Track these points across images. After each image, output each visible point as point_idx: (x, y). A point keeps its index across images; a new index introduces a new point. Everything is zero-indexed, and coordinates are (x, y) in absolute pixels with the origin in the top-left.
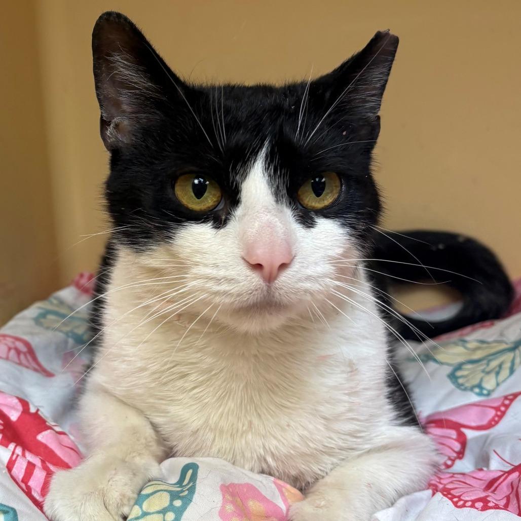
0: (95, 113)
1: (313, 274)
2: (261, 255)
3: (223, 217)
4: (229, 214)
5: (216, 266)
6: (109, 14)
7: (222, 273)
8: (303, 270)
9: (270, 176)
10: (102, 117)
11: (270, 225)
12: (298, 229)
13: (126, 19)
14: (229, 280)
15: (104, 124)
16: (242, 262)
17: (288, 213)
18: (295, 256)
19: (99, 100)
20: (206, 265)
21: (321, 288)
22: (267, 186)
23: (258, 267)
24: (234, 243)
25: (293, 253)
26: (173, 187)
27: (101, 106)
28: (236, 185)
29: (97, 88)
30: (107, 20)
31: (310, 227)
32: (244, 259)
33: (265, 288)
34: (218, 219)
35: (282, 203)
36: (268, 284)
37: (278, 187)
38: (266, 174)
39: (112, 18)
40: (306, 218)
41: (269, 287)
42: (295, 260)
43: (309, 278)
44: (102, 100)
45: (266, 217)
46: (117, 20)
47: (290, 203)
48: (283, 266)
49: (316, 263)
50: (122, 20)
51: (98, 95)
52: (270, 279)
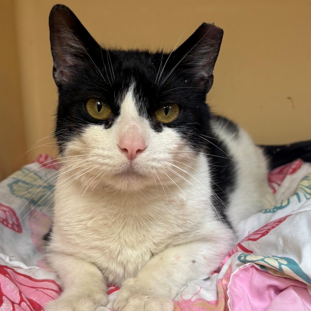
0: (51, 63)
1: (157, 158)
2: (127, 144)
3: (110, 123)
4: (113, 120)
5: (103, 149)
6: (58, 6)
7: (106, 153)
8: (152, 155)
9: (136, 100)
10: (54, 66)
11: (134, 127)
12: (151, 132)
13: (68, 8)
14: (109, 157)
15: (55, 70)
16: (117, 147)
17: (146, 123)
18: (147, 147)
19: (53, 56)
20: (98, 148)
21: (162, 166)
22: (135, 106)
23: (125, 150)
24: (114, 136)
25: (146, 144)
26: (85, 105)
27: (54, 59)
28: (118, 105)
29: (52, 49)
30: (57, 9)
31: (159, 132)
32: (118, 145)
33: (129, 163)
34: (108, 123)
35: (143, 116)
36: (130, 161)
37: (141, 107)
38: (134, 99)
39: (60, 8)
40: (158, 127)
41: (131, 163)
42: (147, 149)
43: (154, 160)
44: (55, 56)
45: (133, 123)
46: (63, 9)
47: (148, 117)
48: (139, 151)
49: (160, 152)
50: (65, 9)
51: (52, 53)
52: (131, 158)
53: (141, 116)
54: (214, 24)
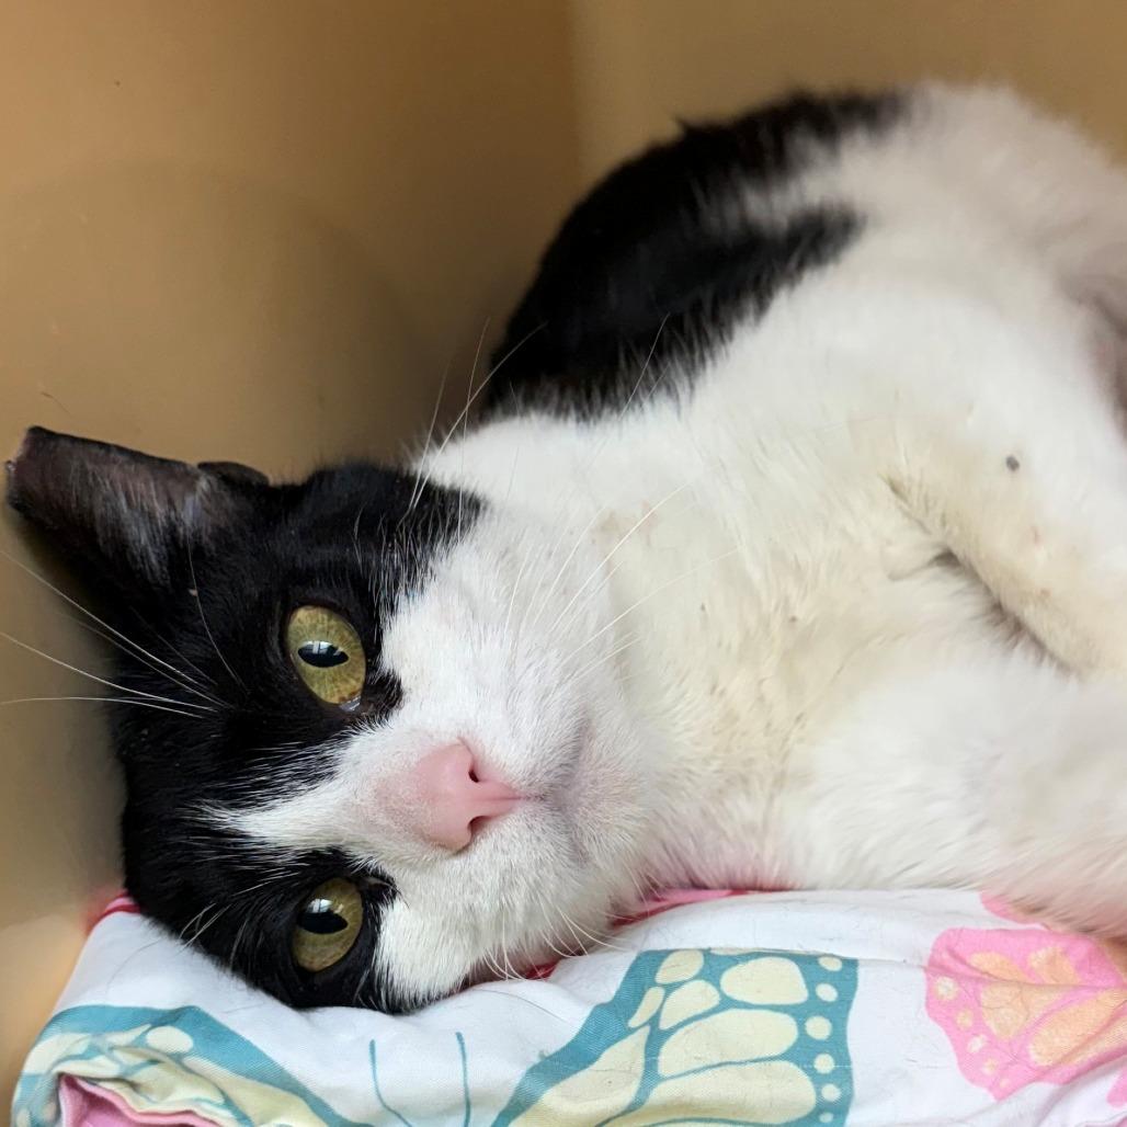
23: (477, 826)
31: (399, 692)
32: (459, 853)
33: (528, 808)
34: (376, 892)
36: (519, 803)
38: (271, 803)
40: (383, 695)
41: (527, 799)
42: (468, 736)
47: (340, 738)
48: (476, 772)
53: (334, 769)
54: (13, 460)
